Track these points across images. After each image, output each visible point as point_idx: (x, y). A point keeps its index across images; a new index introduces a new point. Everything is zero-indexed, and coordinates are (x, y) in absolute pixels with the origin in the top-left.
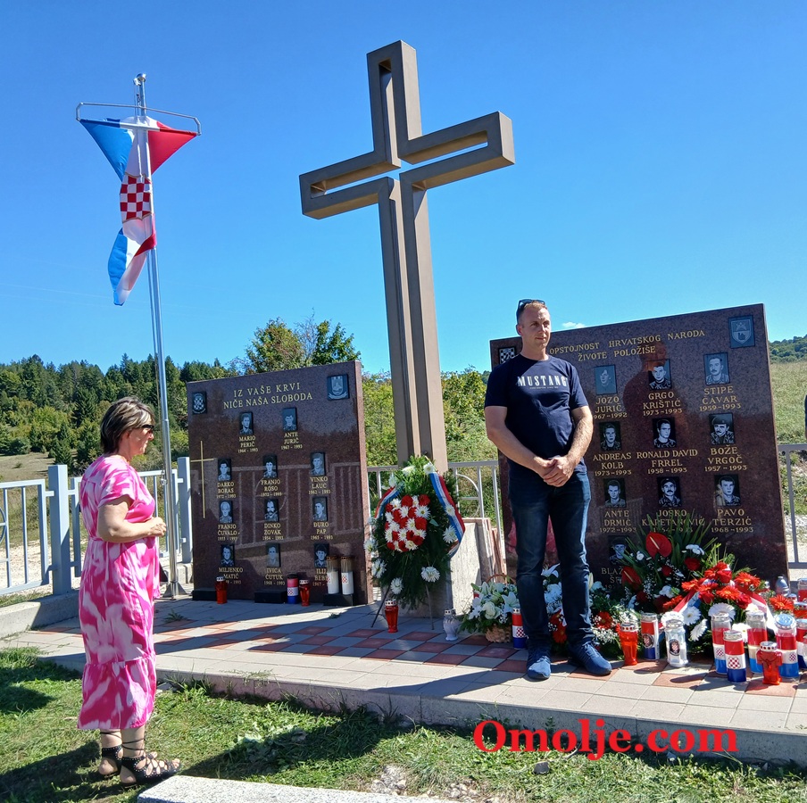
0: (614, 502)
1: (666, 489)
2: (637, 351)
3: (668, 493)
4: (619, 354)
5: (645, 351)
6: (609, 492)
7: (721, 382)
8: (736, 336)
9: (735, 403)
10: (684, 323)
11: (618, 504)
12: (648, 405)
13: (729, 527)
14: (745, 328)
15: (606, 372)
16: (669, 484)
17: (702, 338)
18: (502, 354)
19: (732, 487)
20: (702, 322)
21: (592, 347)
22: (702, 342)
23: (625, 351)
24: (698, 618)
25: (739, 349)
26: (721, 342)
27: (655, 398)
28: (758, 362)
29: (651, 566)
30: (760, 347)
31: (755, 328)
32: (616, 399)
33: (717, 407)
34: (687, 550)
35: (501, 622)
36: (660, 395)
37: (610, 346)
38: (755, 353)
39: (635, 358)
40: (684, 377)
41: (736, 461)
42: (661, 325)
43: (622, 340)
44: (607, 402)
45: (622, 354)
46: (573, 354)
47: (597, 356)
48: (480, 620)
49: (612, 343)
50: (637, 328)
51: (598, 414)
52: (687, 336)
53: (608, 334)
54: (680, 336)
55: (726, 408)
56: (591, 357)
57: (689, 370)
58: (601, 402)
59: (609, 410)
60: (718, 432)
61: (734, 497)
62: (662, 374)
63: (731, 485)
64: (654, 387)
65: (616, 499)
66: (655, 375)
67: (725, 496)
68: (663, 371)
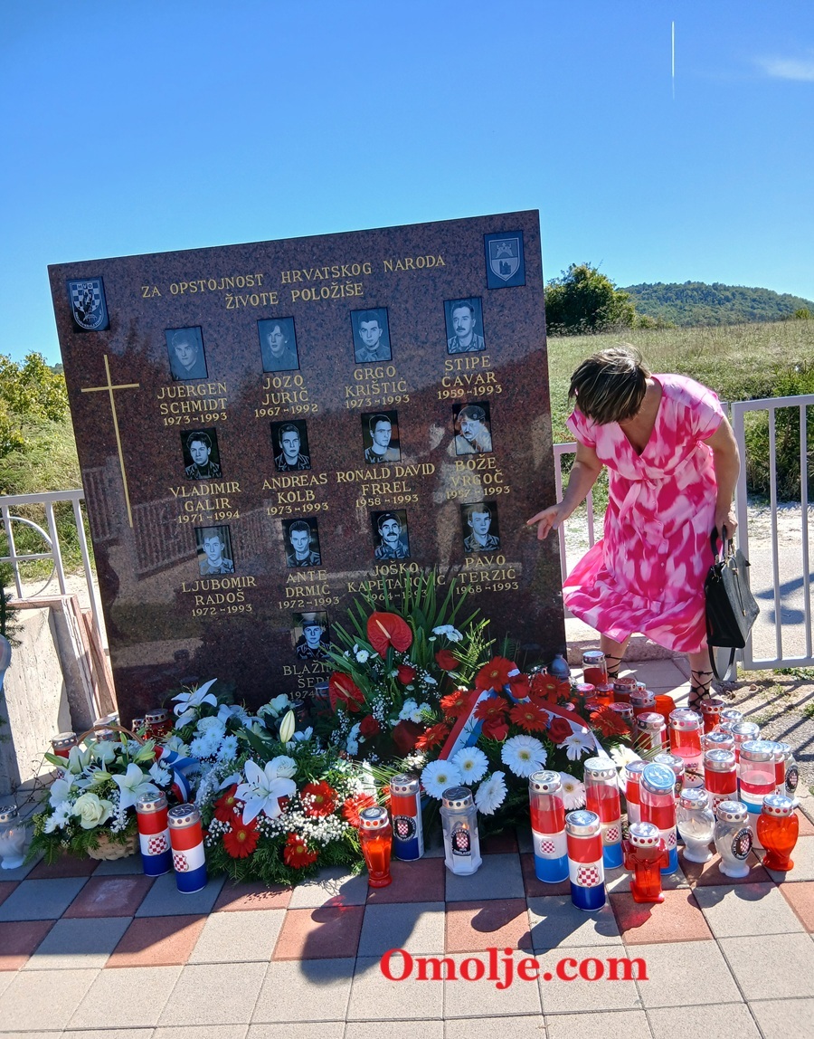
0: (300, 557)
1: (384, 532)
2: (332, 291)
3: (389, 538)
4: (300, 298)
5: (346, 291)
6: (293, 542)
7: (472, 349)
8: (495, 267)
9: (493, 384)
10: (410, 241)
11: (308, 560)
12: (354, 390)
13: (483, 585)
14: (510, 253)
15: (277, 329)
16: (390, 522)
17: (441, 270)
18: (75, 293)
19: (488, 522)
20: (440, 241)
21: (250, 283)
22: (440, 277)
23: (311, 290)
24: (485, 769)
25: (500, 291)
26: (472, 278)
27: (364, 377)
28: (530, 313)
29: (380, 669)
30: (533, 287)
31: (527, 255)
32: (298, 380)
33: (465, 391)
34: (436, 636)
35: (115, 831)
36: (374, 373)
37: (284, 282)
38: (526, 298)
39: (329, 305)
40: (413, 341)
41: (493, 480)
42: (371, 243)
43: (304, 271)
44: (282, 386)
45: (306, 297)
46: (216, 295)
47: (261, 299)
48: (69, 832)
49: (286, 275)
50: (330, 248)
51: (266, 408)
52: (415, 266)
53: (278, 258)
54: (404, 266)
55: (478, 393)
56: (248, 301)
57: (420, 327)
58: (271, 384)
59: (286, 400)
60: (467, 432)
61: (490, 537)
62: (376, 335)
63: (486, 519)
64: (363, 357)
65: (304, 552)
66: (364, 336)
67: (477, 536)
68: (378, 330)
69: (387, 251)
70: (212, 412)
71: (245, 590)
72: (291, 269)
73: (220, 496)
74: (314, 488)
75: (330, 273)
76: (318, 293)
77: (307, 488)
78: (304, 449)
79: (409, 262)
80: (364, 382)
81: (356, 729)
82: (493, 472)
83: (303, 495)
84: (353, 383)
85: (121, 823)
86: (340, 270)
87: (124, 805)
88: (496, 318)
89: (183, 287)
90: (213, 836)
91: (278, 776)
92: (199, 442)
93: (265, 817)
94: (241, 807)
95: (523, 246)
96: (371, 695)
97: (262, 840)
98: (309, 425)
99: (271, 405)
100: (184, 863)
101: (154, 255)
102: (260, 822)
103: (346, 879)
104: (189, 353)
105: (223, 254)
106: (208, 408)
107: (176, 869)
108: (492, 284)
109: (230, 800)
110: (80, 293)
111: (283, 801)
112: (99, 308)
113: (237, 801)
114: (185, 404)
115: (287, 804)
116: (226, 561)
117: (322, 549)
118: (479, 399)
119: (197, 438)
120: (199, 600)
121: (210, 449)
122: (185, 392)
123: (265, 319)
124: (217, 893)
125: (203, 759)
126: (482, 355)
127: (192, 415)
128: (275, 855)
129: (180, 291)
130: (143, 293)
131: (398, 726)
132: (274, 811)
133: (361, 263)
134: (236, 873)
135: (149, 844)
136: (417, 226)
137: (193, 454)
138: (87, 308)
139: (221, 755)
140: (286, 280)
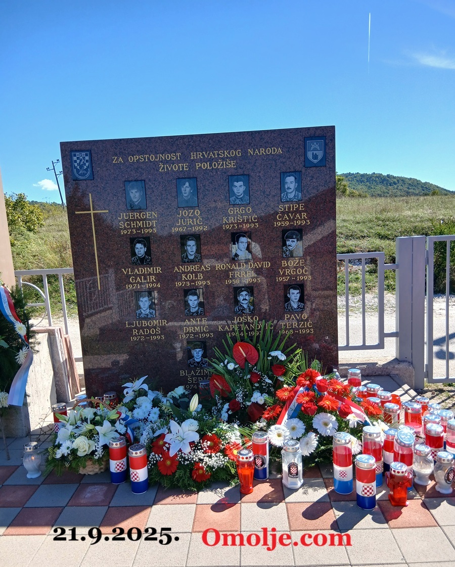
0: (193, 310)
1: (241, 298)
2: (219, 165)
3: (243, 302)
4: (201, 167)
5: (226, 165)
6: (189, 302)
7: (295, 200)
8: (310, 155)
9: (305, 220)
10: (264, 139)
11: (197, 312)
12: (228, 219)
13: (294, 330)
14: (318, 148)
15: (187, 184)
16: (244, 293)
17: (280, 156)
18: (75, 158)
19: (299, 295)
20: (280, 140)
21: (173, 158)
22: (279, 159)
23: (207, 164)
24: (304, 431)
25: (312, 169)
26: (297, 161)
27: (234, 212)
28: (328, 182)
29: (240, 374)
30: (330, 168)
31: (327, 150)
32: (197, 212)
33: (289, 223)
34: (272, 356)
35: (96, 458)
36: (239, 210)
37: (192, 158)
38: (325, 173)
39: (217, 172)
40: (262, 194)
41: (303, 272)
42: (242, 139)
43: (204, 153)
44: (188, 215)
45: (204, 167)
46: (154, 163)
47: (179, 167)
48: (70, 458)
49: (193, 154)
50: (219, 141)
51: (179, 227)
52: (266, 153)
53: (190, 145)
54: (260, 153)
55: (297, 224)
56: (172, 168)
57: (266, 186)
58: (182, 214)
59: (190, 223)
60: (290, 245)
61: (299, 303)
62: (242, 189)
63: (297, 293)
64: (234, 201)
65: (195, 308)
66: (235, 190)
67: (292, 303)
68: (243, 187)
69: (250, 144)
70: (148, 228)
71: (161, 327)
72: (196, 151)
73: (150, 274)
74: (202, 272)
75: (218, 155)
76: (211, 165)
77: (199, 272)
78: (198, 251)
79: (262, 151)
80: (234, 215)
81: (226, 406)
82: (303, 268)
83: (196, 276)
84: (227, 215)
85: (99, 453)
86: (224, 153)
87: (101, 443)
88: (309, 183)
89: (136, 158)
90: (152, 463)
91: (188, 430)
92: (140, 244)
93: (182, 453)
94: (168, 446)
95: (326, 144)
96: (235, 387)
97: (180, 466)
98: (202, 237)
99: (181, 226)
100: (137, 477)
101: (121, 140)
102: (179, 455)
103: (227, 489)
104: (137, 195)
105: (159, 141)
106: (146, 225)
107: (132, 480)
108: (308, 165)
109: (161, 443)
110: (78, 158)
111: (192, 443)
112: (88, 167)
113: (166, 443)
114: (133, 223)
115: (195, 446)
116: (151, 311)
117: (206, 307)
118: (297, 228)
119: (139, 242)
120: (135, 332)
121: (146, 248)
122: (134, 216)
123: (181, 178)
124: (155, 495)
125: (140, 420)
126: (300, 203)
127: (137, 229)
128: (188, 474)
129: (134, 160)
130: (113, 160)
131: (250, 405)
132: (187, 450)
133: (236, 150)
134: (166, 483)
135: (115, 466)
136: (268, 131)
137: (136, 251)
138: (81, 167)
139: (150, 418)
140: (194, 157)
